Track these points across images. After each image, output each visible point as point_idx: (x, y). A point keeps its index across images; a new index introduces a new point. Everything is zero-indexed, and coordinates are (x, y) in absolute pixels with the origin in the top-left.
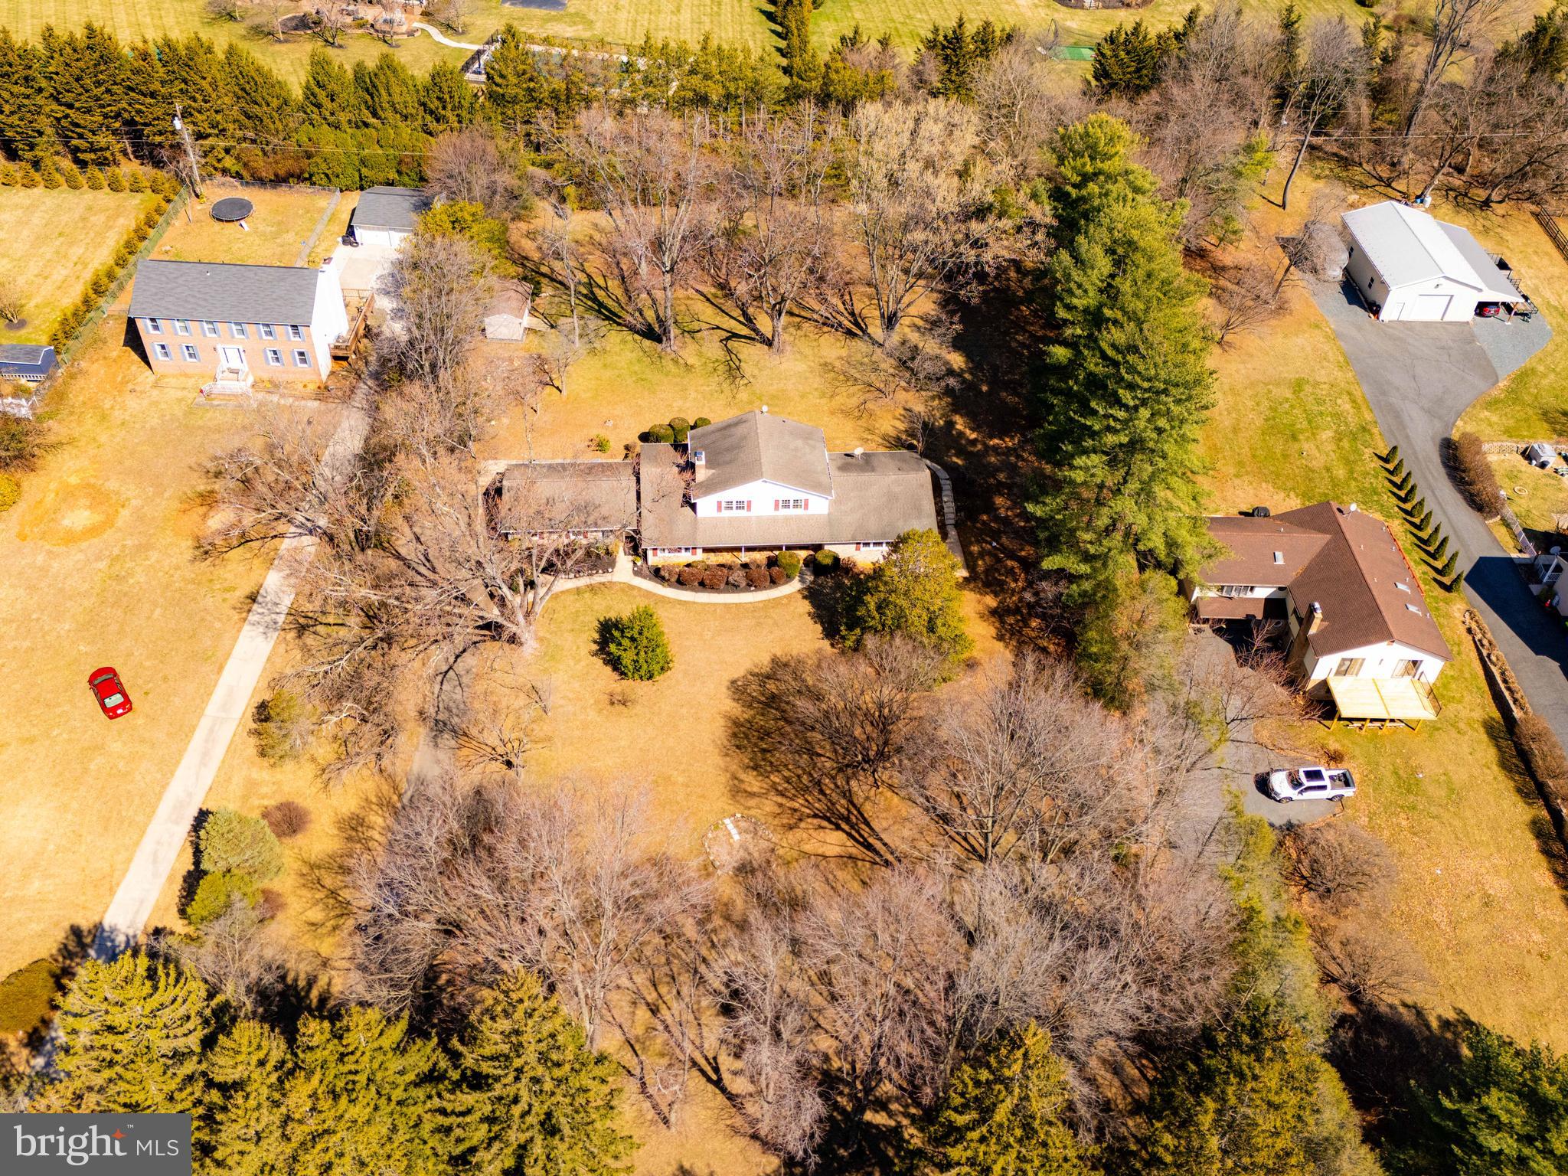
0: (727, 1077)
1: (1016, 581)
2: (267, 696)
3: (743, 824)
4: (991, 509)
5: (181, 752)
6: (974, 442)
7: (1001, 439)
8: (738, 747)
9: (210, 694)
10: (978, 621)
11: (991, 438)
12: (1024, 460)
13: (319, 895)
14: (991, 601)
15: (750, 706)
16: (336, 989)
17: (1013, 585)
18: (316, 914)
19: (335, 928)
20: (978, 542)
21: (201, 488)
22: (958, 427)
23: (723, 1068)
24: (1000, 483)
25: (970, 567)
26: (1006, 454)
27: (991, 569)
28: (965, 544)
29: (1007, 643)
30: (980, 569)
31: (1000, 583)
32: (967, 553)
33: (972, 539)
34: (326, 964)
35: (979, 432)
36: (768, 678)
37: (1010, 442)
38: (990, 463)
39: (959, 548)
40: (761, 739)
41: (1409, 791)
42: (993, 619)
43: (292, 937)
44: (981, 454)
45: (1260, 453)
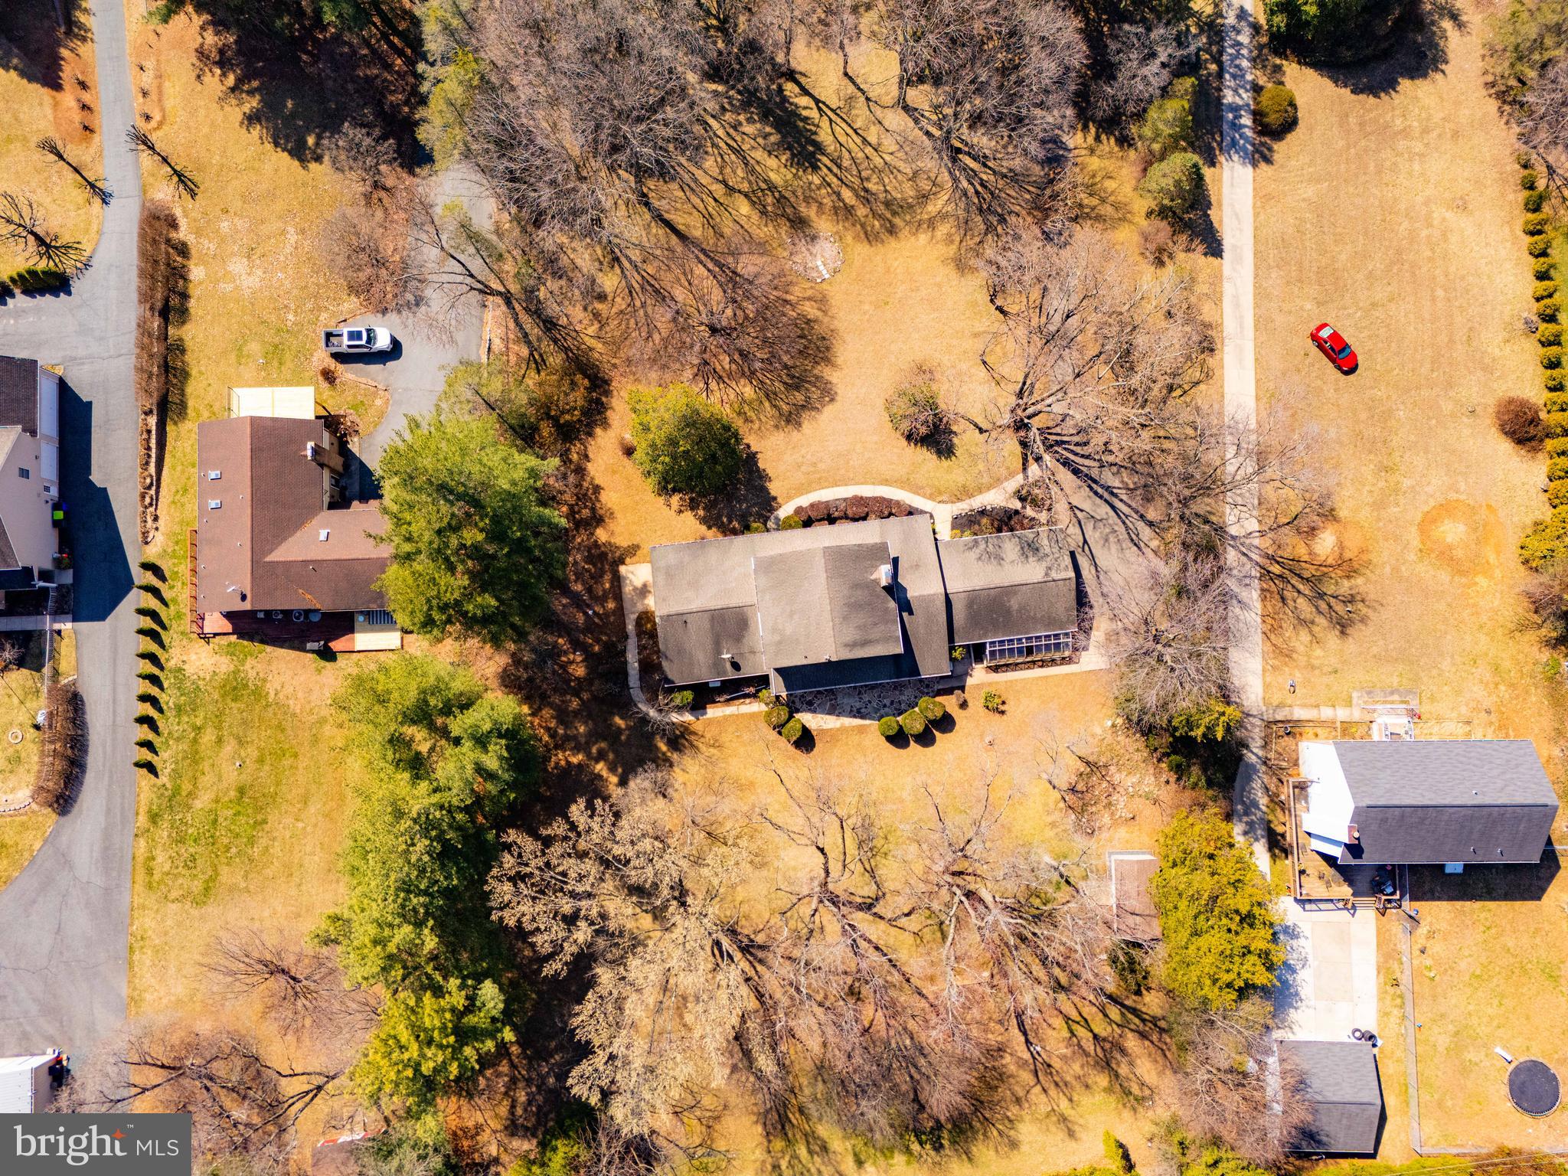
0: (812, 104)
1: (576, 563)
2: (1211, 362)
3: (815, 275)
4: (589, 658)
5: (1257, 306)
6: (601, 756)
7: (568, 763)
8: (824, 338)
9: (1257, 360)
10: (615, 508)
11: (580, 765)
12: (548, 729)
13: (1112, 198)
14: (601, 535)
15: (817, 377)
16: (1080, 135)
17: (578, 557)
18: (1110, 185)
19: (1094, 176)
20: (607, 615)
21: (1360, 581)
22: (614, 779)
23: (815, 110)
24: (576, 694)
25: (617, 580)
26: (567, 738)
27: (597, 577)
28: (620, 611)
29: (591, 483)
30: (608, 577)
31: (589, 559)
32: (618, 596)
33: (612, 619)
34: (1092, 151)
35: (592, 773)
36: (803, 406)
37: (561, 757)
38: (585, 723)
39: (627, 605)
40: (806, 347)
41: (276, 346)
42: (601, 512)
43: (1121, 168)
44: (594, 736)
45: (287, 762)
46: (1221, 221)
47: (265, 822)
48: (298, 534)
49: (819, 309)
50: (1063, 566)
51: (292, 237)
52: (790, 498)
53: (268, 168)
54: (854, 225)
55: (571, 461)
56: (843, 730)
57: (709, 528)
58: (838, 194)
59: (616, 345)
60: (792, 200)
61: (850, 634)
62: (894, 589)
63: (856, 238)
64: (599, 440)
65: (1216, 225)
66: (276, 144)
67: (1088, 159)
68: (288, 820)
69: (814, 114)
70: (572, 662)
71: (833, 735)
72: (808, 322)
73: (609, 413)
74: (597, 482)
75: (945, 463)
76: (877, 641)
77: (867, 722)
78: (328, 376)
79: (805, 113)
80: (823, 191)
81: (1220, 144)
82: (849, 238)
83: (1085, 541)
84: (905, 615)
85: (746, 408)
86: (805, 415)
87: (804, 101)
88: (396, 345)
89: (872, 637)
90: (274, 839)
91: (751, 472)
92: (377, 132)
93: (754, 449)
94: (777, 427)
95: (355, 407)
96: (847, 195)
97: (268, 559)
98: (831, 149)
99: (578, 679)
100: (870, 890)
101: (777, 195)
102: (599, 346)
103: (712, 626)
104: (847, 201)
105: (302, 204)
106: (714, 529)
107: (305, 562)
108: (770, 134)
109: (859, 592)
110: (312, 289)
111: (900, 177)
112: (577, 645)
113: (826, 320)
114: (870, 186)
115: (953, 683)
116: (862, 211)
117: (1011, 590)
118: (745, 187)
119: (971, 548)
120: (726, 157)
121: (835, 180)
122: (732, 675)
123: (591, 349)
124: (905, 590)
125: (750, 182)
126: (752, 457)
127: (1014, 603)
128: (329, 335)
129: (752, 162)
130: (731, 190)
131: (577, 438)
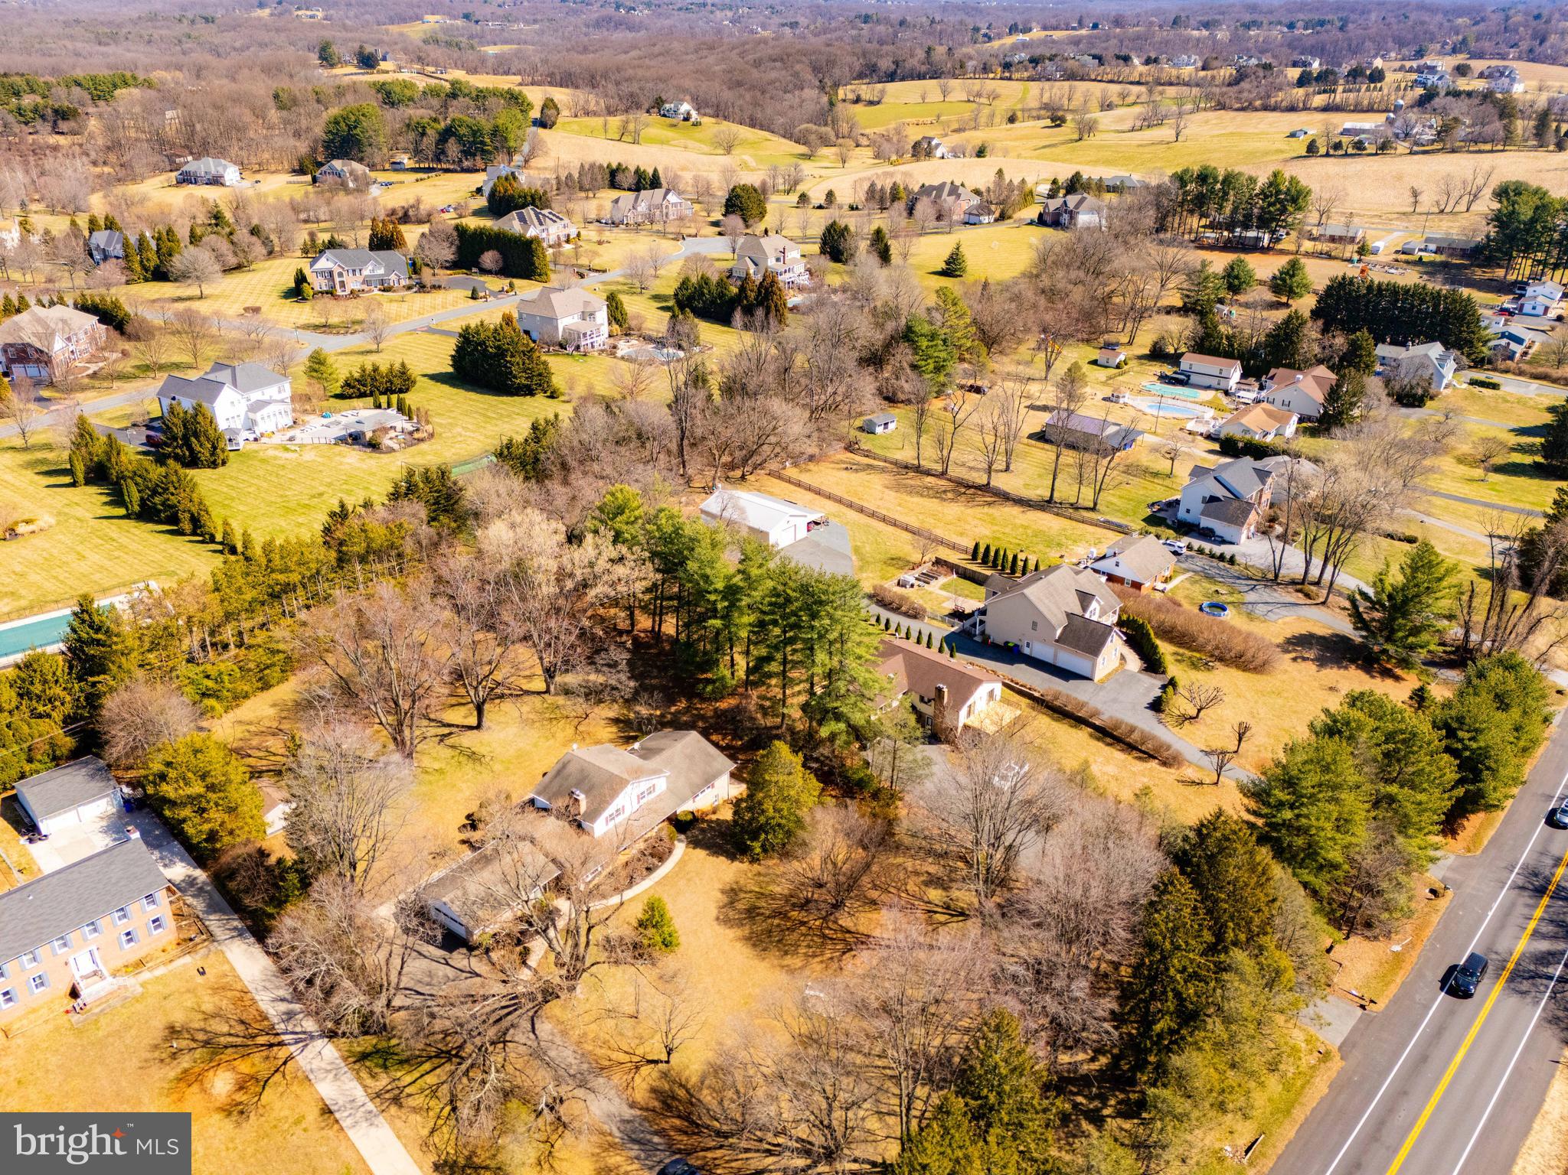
3: (817, 986)
11: (669, 708)
15: (743, 925)
21: (172, 1074)
22: (644, 712)
52: (685, 854)
72: (786, 953)
83: (447, 964)
85: (767, 879)
86: (725, 899)
91: (724, 851)
93: (736, 863)
94: (736, 883)
96: (859, 1059)
102: (894, 861)
106: (714, 819)
113: (776, 962)
123: (896, 857)
126: (732, 857)
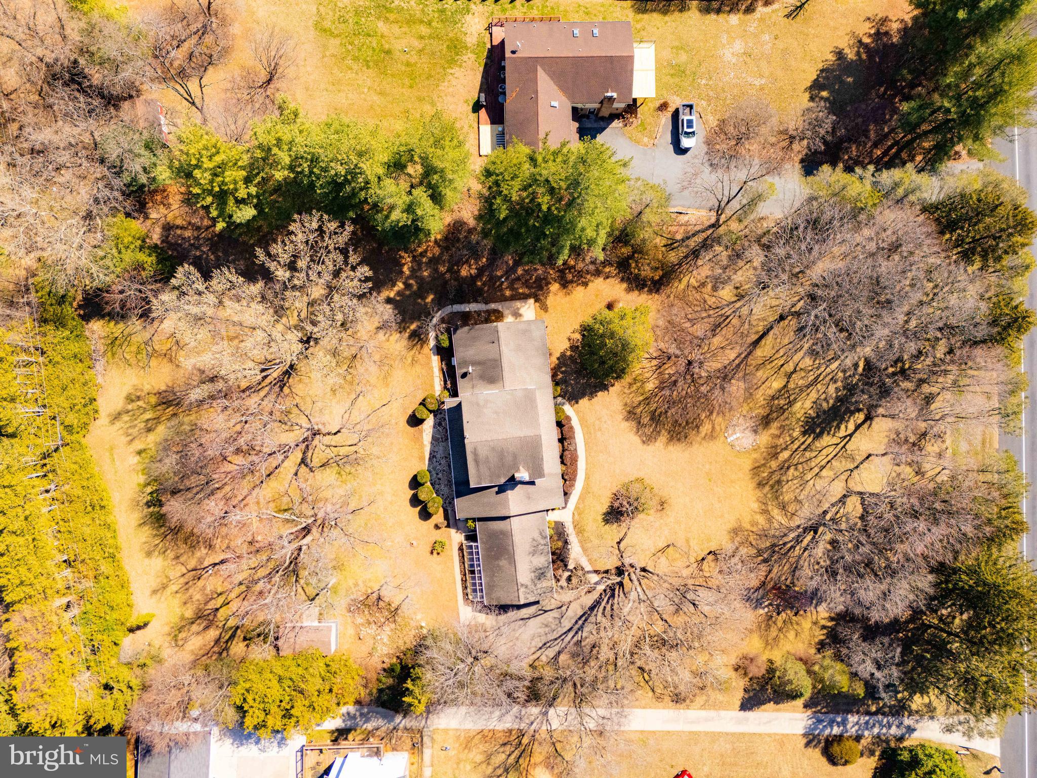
0: (849, 432)
1: (536, 270)
3: (730, 432)
4: (473, 279)
6: (407, 286)
7: (404, 265)
8: (686, 437)
9: (669, 732)
10: (572, 296)
11: (402, 272)
12: (426, 251)
13: (782, 636)
14: (555, 287)
15: (659, 432)
16: (827, 615)
17: (540, 272)
18: (791, 635)
19: (797, 624)
20: (501, 290)
22: (392, 295)
23: (845, 434)
24: (449, 270)
25: (525, 297)
26: (420, 264)
27: (526, 284)
28: (504, 299)
29: (589, 280)
30: (527, 291)
31: (539, 279)
32: (513, 298)
33: (499, 294)
34: (815, 623)
35: (397, 280)
36: (640, 422)
37: (407, 259)
38: (430, 276)
39: (507, 303)
40: (680, 425)
41: (684, 72)
42: (570, 287)
43: (803, 643)
44: (421, 281)
45: (407, 82)
46: (765, 711)
47: (368, 67)
48: (556, 88)
49: (706, 434)
50: (528, 596)
51: (758, 82)
52: (577, 412)
53: (806, 66)
54: (764, 459)
55: (604, 267)
56: (422, 445)
57: (558, 359)
58: (786, 449)
59: (682, 297)
60: (782, 417)
61: (483, 452)
62: (512, 482)
63: (756, 460)
64: (619, 286)
65: (763, 707)
66: (822, 71)
67: (809, 620)
68: (369, 83)
69: (842, 433)
70: (470, 266)
71: (418, 439)
72: (697, 427)
73: (637, 292)
74: (590, 284)
75: (600, 518)
76: (478, 470)
77: (427, 462)
78: (663, 107)
79: (843, 427)
80: (788, 439)
81: (819, 712)
82: (755, 455)
83: (546, 611)
84: (496, 489)
85: (639, 384)
86: (634, 424)
87: (851, 426)
88: (683, 151)
89: (481, 467)
90: (357, 73)
91: (595, 387)
92: (829, 138)
93: (611, 389)
94: (626, 404)
95: (642, 124)
96: (785, 455)
97: (539, 67)
98: (818, 444)
99: (459, 271)
100: (316, 462)
101: (786, 407)
102: (682, 286)
103: (490, 360)
104: (781, 455)
105: (781, 88)
106: (557, 362)
107: (536, 92)
108: (828, 402)
109: (511, 458)
110: (723, 96)
111: (798, 491)
112: (481, 271)
113: (699, 439)
114: (792, 470)
115: (451, 520)
116: (774, 464)
117: (512, 561)
118: (791, 385)
119: (541, 534)
120: (812, 373)
121: (796, 447)
122: (459, 372)
123: (680, 281)
124: (512, 489)
125: (794, 389)
126: (605, 388)
127: (503, 563)
128: (691, 107)
129: (809, 391)
130: (789, 376)
131: (620, 271)
